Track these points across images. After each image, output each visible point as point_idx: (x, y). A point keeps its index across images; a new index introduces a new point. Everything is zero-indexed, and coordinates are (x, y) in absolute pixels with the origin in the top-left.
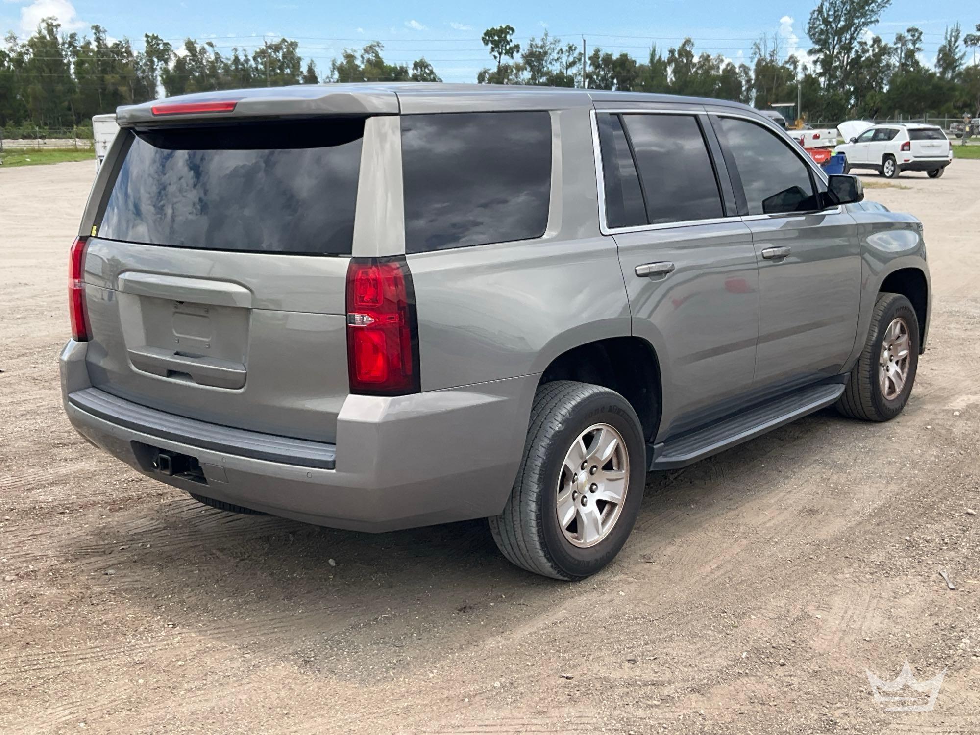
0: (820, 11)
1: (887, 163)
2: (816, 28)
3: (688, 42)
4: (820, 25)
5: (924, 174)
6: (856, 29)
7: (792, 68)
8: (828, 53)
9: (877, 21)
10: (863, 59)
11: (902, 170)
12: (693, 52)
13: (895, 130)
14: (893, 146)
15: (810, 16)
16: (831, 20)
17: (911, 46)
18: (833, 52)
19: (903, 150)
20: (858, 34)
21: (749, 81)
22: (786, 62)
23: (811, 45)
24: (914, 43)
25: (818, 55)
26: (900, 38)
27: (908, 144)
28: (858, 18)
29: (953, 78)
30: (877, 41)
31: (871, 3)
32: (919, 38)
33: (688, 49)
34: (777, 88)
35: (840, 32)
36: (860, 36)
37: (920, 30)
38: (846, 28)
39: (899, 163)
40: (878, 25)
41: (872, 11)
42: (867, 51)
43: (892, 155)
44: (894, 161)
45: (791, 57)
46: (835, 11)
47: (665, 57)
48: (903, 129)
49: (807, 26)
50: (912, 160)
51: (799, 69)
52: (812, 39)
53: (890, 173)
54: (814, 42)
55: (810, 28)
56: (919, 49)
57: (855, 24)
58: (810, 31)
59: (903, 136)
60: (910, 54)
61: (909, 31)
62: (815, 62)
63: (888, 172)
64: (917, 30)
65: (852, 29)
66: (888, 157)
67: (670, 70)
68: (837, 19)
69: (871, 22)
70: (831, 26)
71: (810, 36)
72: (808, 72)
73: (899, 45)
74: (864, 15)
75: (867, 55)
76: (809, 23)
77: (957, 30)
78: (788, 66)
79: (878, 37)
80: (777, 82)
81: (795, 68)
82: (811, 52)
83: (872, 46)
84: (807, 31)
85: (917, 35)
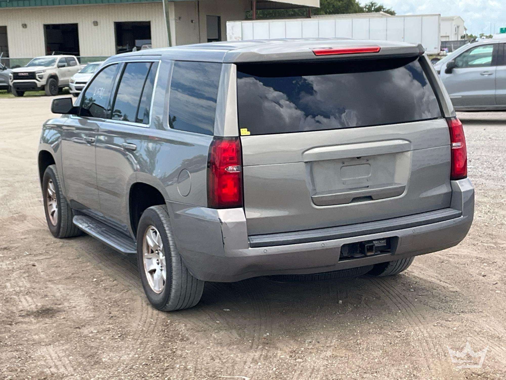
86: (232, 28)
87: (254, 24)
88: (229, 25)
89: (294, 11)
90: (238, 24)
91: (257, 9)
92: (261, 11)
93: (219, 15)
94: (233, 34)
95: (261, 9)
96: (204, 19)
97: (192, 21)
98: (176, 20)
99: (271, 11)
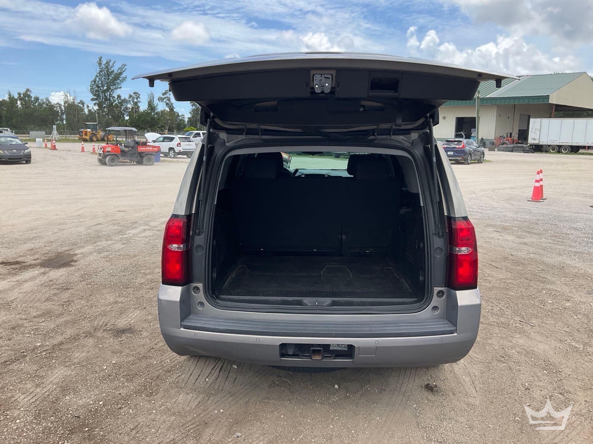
0: (95, 81)
1: (171, 151)
2: (94, 89)
3: (28, 90)
4: (95, 87)
5: (185, 156)
6: (112, 90)
7: (82, 106)
8: (100, 100)
9: (121, 88)
10: (114, 104)
11: (178, 155)
12: (31, 95)
13: (173, 137)
14: (173, 144)
15: (90, 83)
16: (100, 86)
17: (135, 100)
18: (103, 100)
19: (178, 146)
20: (113, 93)
21: (61, 111)
22: (79, 103)
23: (92, 96)
24: (137, 99)
25: (96, 101)
26: (130, 96)
27: (180, 144)
28: (112, 86)
29: (154, 115)
30: (119, 96)
31: (117, 80)
32: (139, 97)
33: (29, 94)
34: (78, 115)
35: (105, 92)
36: (114, 94)
37: (139, 93)
38: (107, 90)
39: (176, 151)
40: (122, 89)
41: (118, 83)
42: (115, 101)
43: (173, 148)
44: (174, 151)
45: (81, 101)
46: (102, 82)
47: (16, 96)
48: (177, 137)
49: (90, 88)
50: (182, 150)
51: (85, 107)
52: (92, 94)
53: (173, 156)
54: (93, 95)
55: (91, 88)
56: (139, 102)
57: (111, 88)
58: (91, 90)
59: (177, 140)
60: (136, 104)
61: (134, 93)
62: (95, 104)
63: (172, 156)
64: (137, 93)
65: (110, 91)
66: (171, 149)
67: (19, 102)
68: (103, 86)
69: (118, 88)
70: (100, 89)
71: (91, 92)
72: (90, 109)
73: (131, 99)
74: (114, 85)
75: (116, 102)
76: (90, 86)
77: (152, 94)
78: (80, 105)
79: (119, 95)
80: (77, 112)
81: (83, 106)
82: (92, 100)
83: (117, 99)
84: (89, 90)
85: (138, 95)
86: (534, 123)
87: (550, 120)
88: (531, 120)
89: (588, 113)
90: (538, 120)
91: (556, 111)
92: (563, 112)
93: (529, 114)
94: (534, 127)
95: (563, 111)
96: (517, 117)
97: (508, 118)
98: (497, 117)
99: (570, 113)
